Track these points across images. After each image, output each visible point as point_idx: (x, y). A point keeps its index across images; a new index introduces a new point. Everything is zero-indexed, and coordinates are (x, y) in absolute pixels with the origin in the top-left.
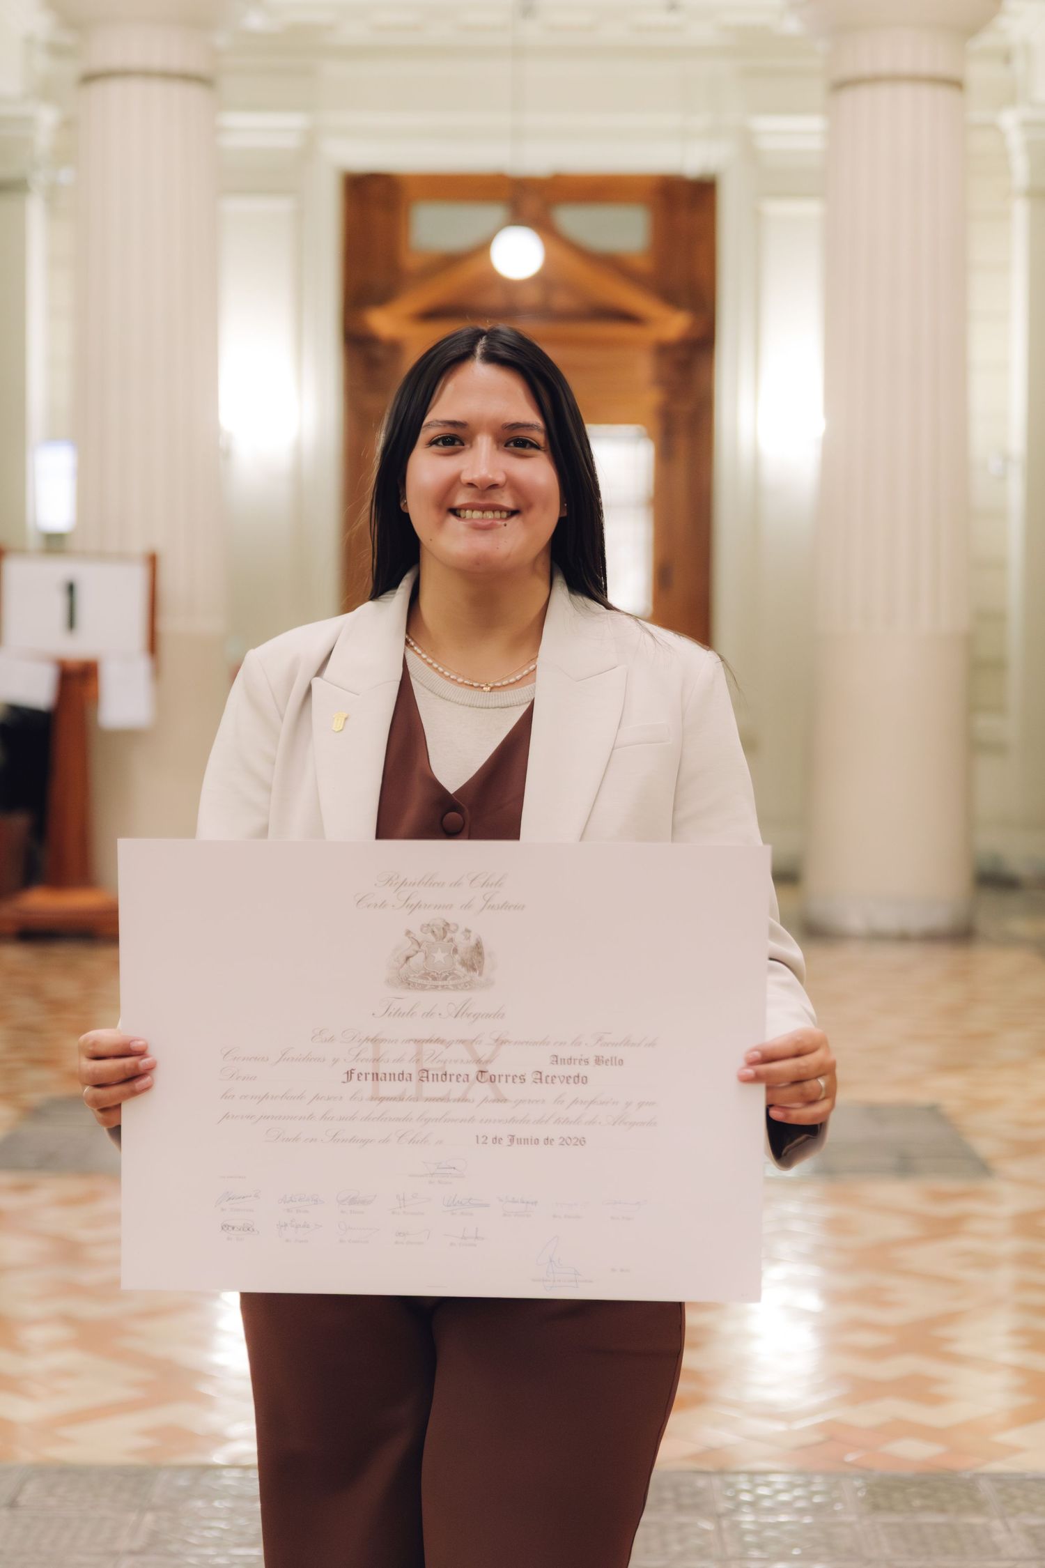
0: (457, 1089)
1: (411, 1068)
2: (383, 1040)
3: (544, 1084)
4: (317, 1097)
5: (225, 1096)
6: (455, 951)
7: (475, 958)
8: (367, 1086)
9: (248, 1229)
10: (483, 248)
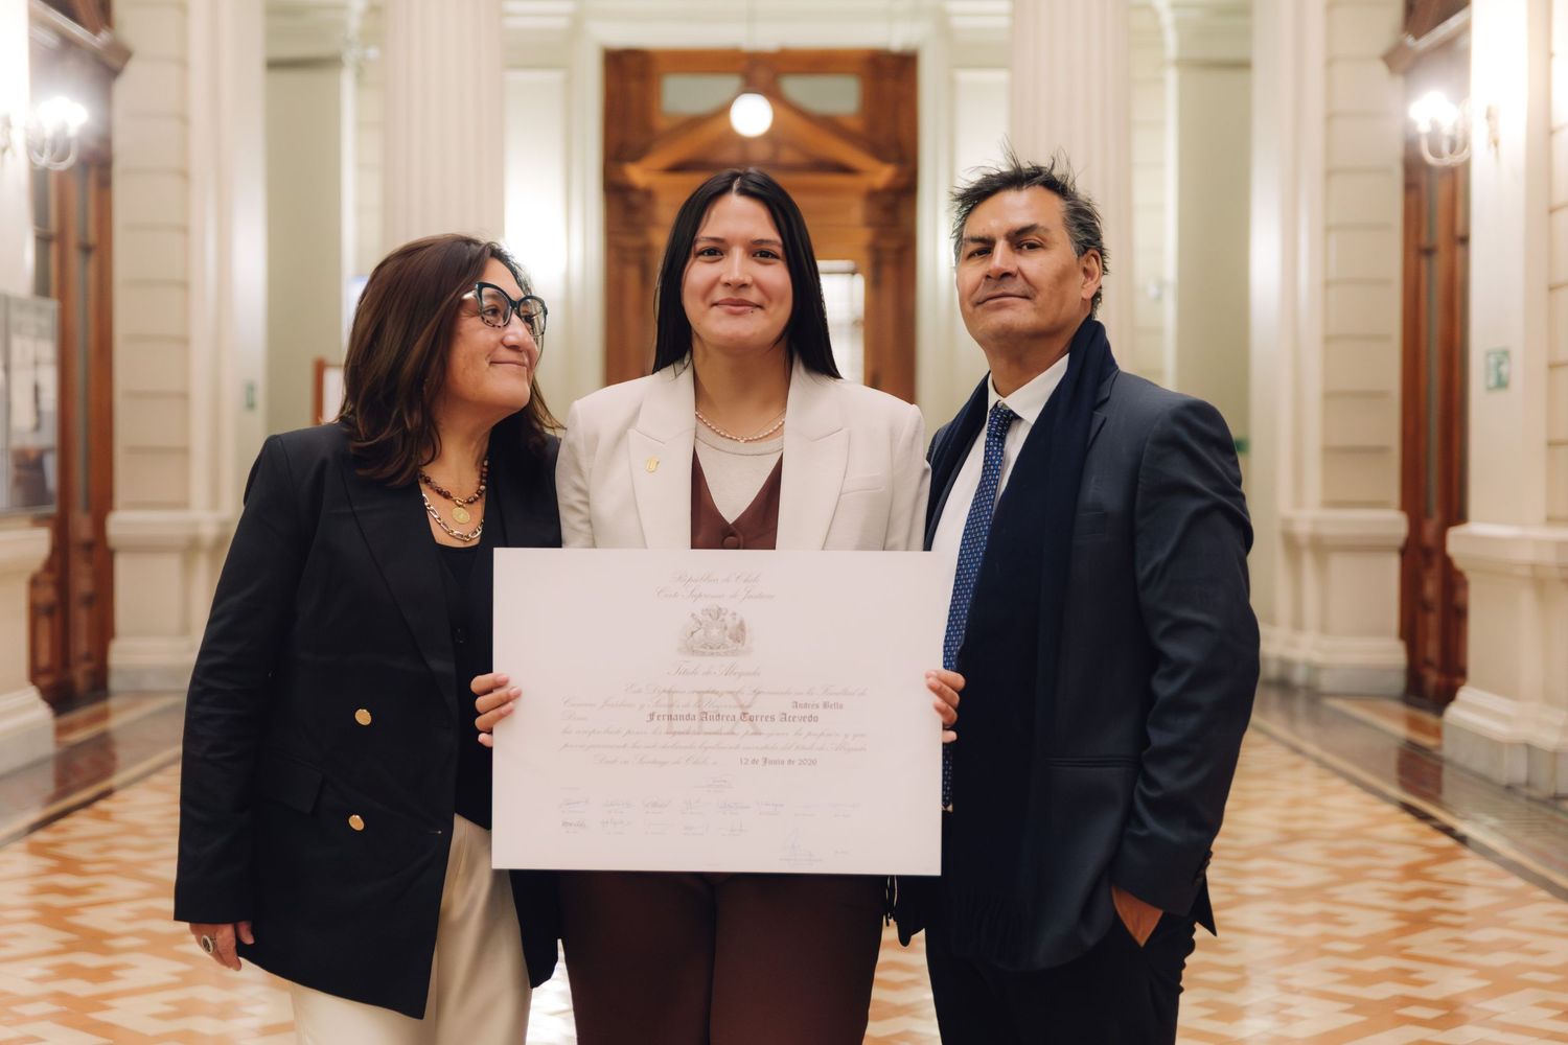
0: (726, 726)
1: (695, 712)
2: (677, 692)
3: (787, 722)
4: (629, 732)
5: (565, 732)
6: (726, 628)
7: (739, 634)
8: (664, 724)
9: (581, 825)
10: (724, 110)
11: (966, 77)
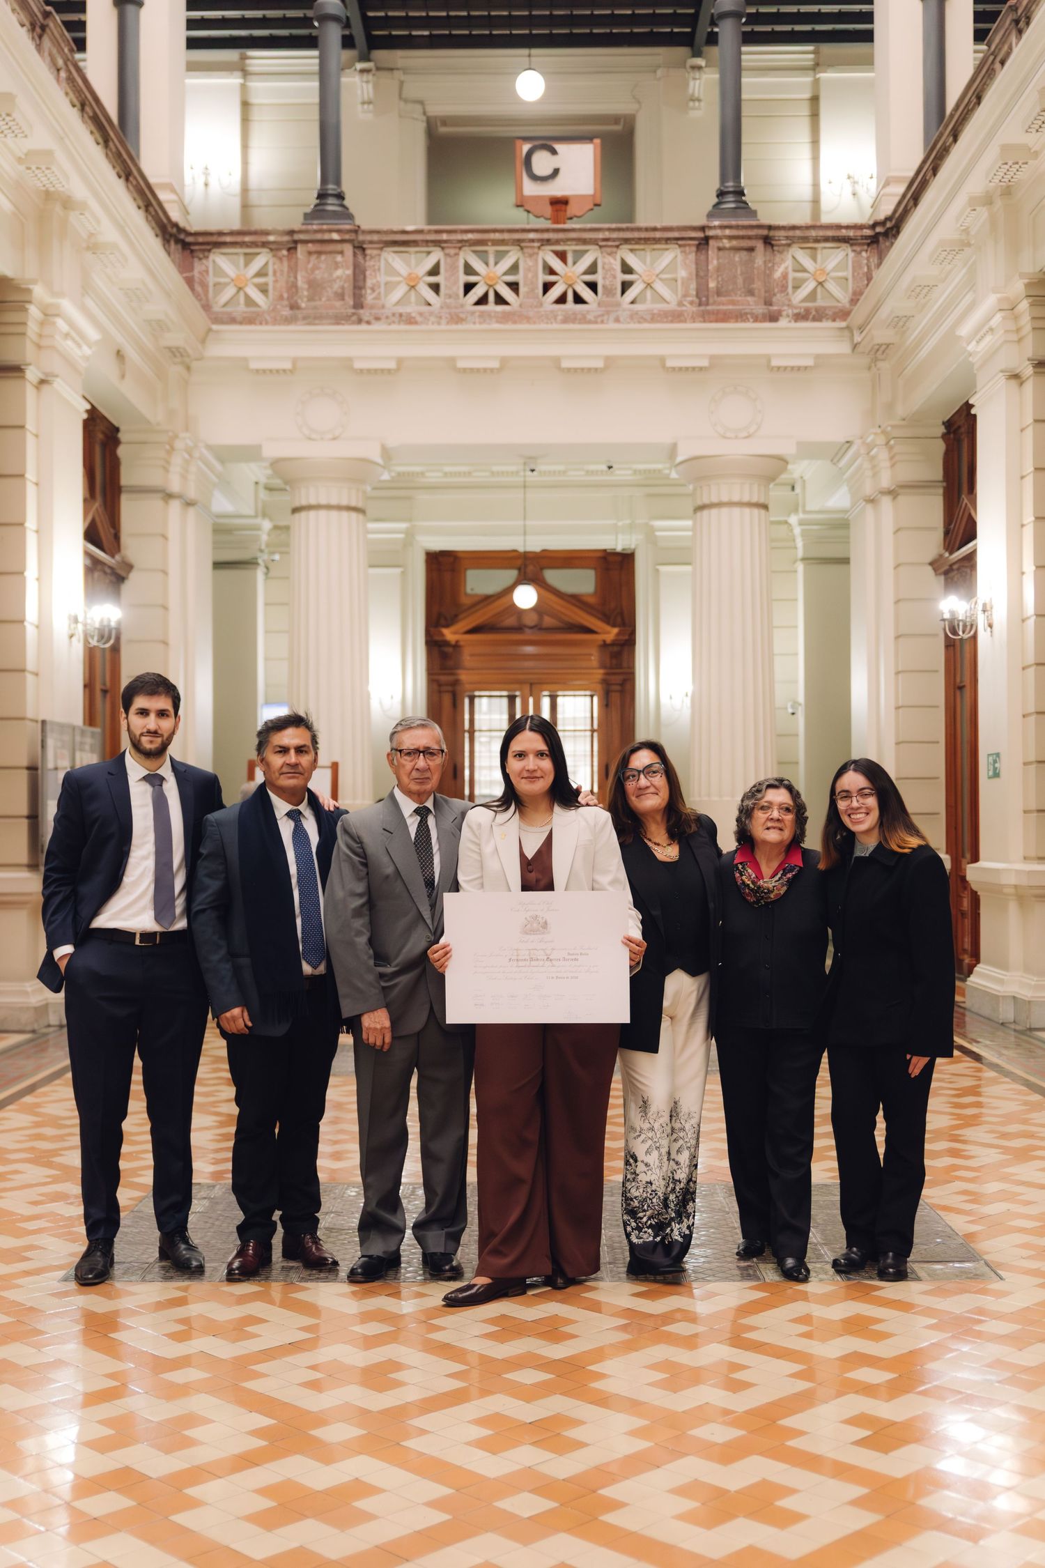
0: (541, 963)
1: (528, 958)
2: (519, 950)
3: (566, 961)
6: (540, 923)
7: (544, 925)
8: (516, 963)
10: (509, 593)
11: (663, 569)
